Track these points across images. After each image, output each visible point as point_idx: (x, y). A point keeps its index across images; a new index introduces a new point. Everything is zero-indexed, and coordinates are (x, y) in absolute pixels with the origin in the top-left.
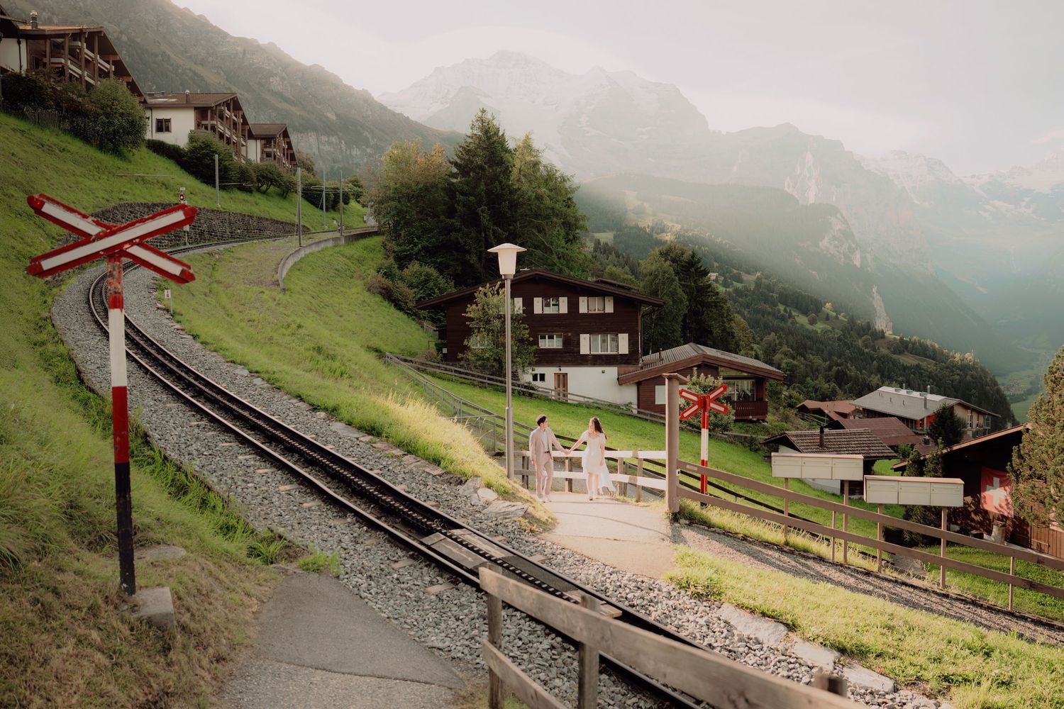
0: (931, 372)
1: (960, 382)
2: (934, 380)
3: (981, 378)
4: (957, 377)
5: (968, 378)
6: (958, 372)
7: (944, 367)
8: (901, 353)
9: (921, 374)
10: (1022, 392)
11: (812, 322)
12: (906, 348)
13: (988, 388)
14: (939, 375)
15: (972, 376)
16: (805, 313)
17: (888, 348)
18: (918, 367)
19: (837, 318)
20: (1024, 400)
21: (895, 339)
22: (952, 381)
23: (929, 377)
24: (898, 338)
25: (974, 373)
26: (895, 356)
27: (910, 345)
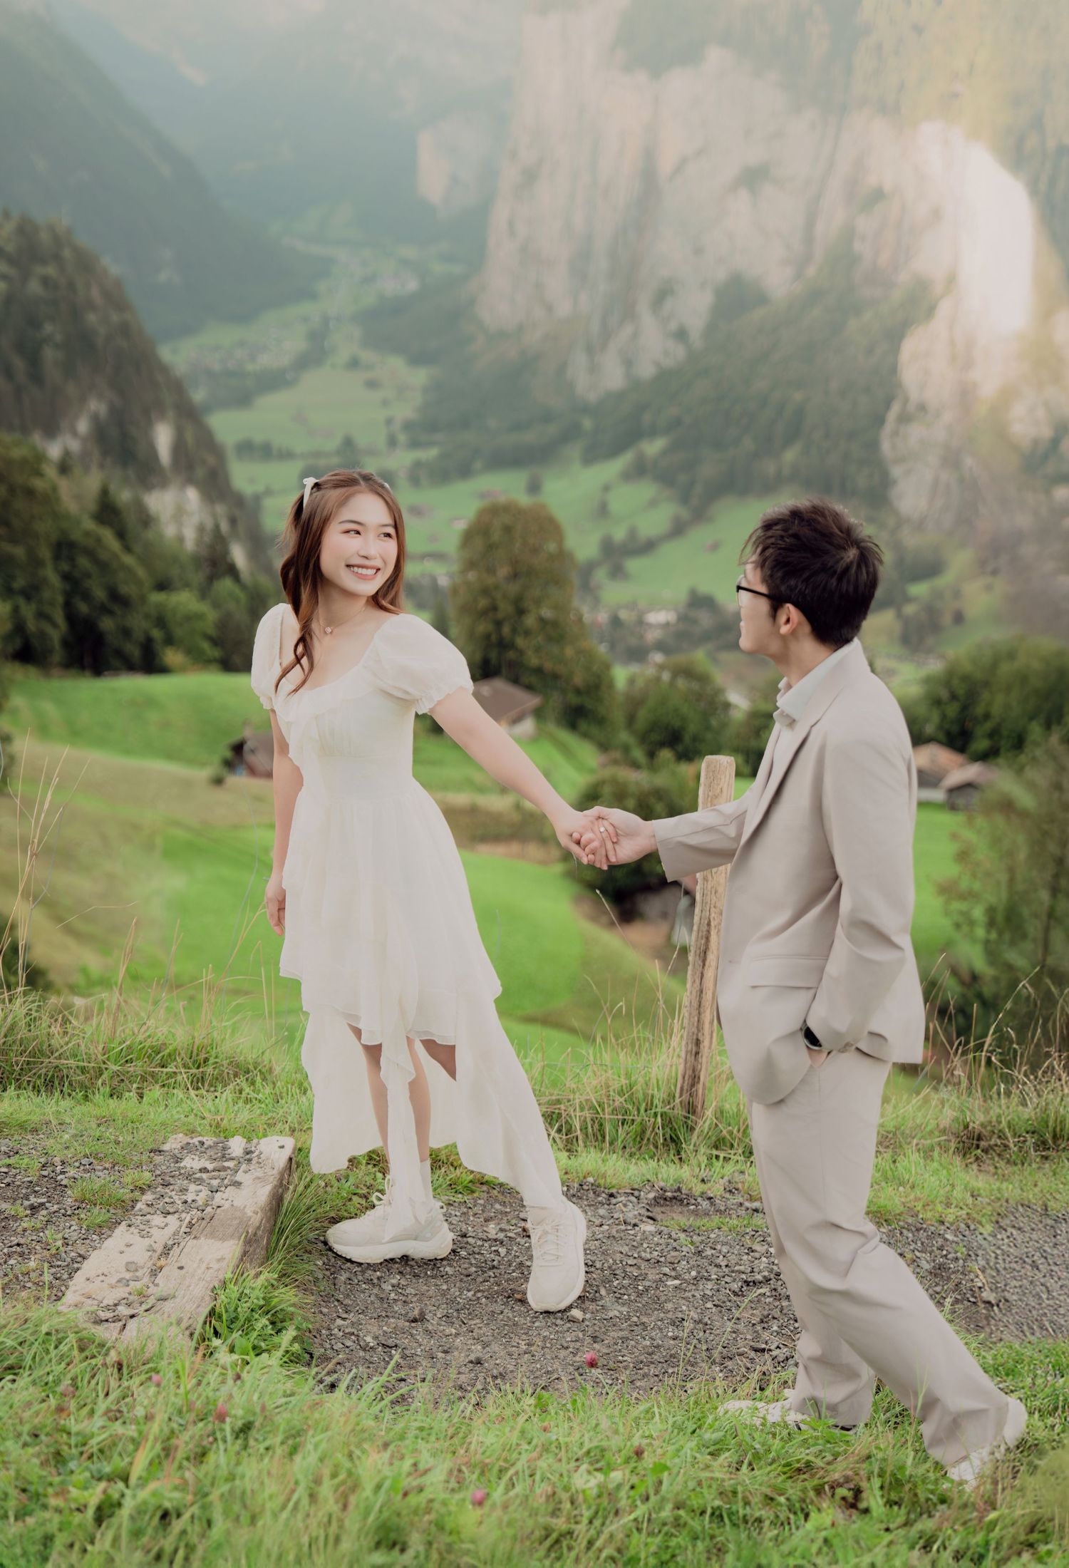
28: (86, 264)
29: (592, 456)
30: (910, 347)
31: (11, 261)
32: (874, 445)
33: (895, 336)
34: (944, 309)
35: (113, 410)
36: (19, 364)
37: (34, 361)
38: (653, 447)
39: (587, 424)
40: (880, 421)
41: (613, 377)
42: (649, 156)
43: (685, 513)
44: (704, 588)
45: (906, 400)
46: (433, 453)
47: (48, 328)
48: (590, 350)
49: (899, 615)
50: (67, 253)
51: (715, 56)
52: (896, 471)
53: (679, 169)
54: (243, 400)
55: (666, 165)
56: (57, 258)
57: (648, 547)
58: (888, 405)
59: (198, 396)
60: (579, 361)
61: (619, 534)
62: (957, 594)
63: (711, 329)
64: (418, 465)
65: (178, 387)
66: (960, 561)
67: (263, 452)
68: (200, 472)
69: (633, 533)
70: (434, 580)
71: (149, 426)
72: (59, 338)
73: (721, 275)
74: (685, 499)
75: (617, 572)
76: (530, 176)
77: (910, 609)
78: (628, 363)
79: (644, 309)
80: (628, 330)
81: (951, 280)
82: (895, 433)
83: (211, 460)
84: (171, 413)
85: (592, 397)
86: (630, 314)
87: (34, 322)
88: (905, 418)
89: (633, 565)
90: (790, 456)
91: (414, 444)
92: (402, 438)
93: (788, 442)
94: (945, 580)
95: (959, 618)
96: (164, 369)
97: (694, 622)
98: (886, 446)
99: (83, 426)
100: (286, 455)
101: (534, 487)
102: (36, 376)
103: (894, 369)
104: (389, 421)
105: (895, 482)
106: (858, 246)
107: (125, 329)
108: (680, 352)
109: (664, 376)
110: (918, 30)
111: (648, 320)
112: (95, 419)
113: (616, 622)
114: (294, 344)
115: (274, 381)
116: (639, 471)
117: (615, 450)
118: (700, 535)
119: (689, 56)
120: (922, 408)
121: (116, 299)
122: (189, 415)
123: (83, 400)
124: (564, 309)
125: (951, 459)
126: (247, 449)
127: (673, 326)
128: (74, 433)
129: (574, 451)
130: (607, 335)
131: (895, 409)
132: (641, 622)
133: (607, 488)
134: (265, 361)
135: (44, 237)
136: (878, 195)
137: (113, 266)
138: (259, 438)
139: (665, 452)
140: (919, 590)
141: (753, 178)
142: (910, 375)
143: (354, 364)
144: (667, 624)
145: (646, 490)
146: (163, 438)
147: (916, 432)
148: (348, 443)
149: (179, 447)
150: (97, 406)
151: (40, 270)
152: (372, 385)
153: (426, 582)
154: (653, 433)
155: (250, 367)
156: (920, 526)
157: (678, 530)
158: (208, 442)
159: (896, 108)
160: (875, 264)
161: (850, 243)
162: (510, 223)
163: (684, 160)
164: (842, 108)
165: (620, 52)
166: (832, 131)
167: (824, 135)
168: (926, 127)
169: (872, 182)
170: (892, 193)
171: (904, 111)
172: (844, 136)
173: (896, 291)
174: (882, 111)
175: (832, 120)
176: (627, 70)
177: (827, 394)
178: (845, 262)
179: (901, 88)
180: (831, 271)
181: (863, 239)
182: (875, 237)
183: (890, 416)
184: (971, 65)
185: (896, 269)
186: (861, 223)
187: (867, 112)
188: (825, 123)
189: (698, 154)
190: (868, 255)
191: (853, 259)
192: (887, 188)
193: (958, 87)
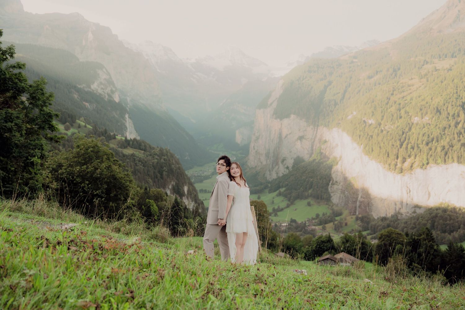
0: (140, 158)
1: (157, 163)
2: (142, 163)
3: (169, 160)
4: (156, 160)
5: (162, 160)
6: (156, 157)
7: (149, 155)
8: (125, 147)
9: (135, 159)
10: (209, 174)
11: (67, 129)
12: (129, 144)
13: (173, 166)
14: (145, 159)
15: (164, 159)
16: (63, 123)
17: (118, 145)
18: (133, 155)
19: (85, 126)
20: (210, 178)
21: (121, 139)
22: (153, 163)
23: (139, 161)
24: (124, 138)
25: (166, 157)
26: (120, 149)
27: (131, 143)
28: (172, 156)
29: (270, 192)
30: (333, 170)
31: (158, 156)
32: (327, 189)
33: (330, 168)
34: (340, 163)
35: (176, 184)
36: (159, 175)
37: (162, 175)
38: (282, 190)
39: (269, 185)
40: (328, 185)
41: (274, 176)
42: (280, 134)
43: (289, 203)
44: (293, 218)
45: (333, 181)
47: (165, 168)
48: (270, 171)
49: (334, 224)
50: (169, 154)
51: (292, 116)
52: (332, 194)
53: (286, 137)
54: (201, 181)
55: (284, 136)
56: (167, 155)
57: (282, 210)
58: (330, 182)
59: (193, 180)
60: (268, 173)
61: (276, 207)
62: (345, 219)
63: (293, 167)
65: (189, 179)
66: (346, 213)
68: (193, 195)
69: (279, 207)
71: (183, 186)
72: (167, 170)
73: (295, 156)
74: (289, 200)
75: (276, 215)
76: (258, 138)
77: (336, 222)
78: (277, 173)
79: (280, 163)
80: (277, 167)
81: (341, 157)
82: (331, 187)
83: (195, 193)
84: (188, 184)
85: (270, 180)
86: (277, 164)
87: (162, 167)
88: (333, 184)
89: (279, 213)
90: (310, 191)
93: (310, 189)
94: (343, 216)
95: (346, 224)
96: (186, 176)
97: (292, 226)
98: (329, 189)
99: (170, 187)
101: (259, 198)
102: (162, 178)
103: (330, 175)
105: (332, 197)
106: (322, 151)
107: (179, 168)
108: (287, 171)
109: (284, 176)
110: (332, 112)
111: (281, 165)
112: (173, 185)
113: (276, 225)
114: (211, 170)
115: (207, 178)
116: (280, 194)
117: (275, 191)
118: (292, 207)
119: (288, 116)
120: (336, 182)
121: (178, 163)
122: (191, 184)
123: (171, 182)
124: (264, 163)
125: (343, 192)
126: (202, 191)
127: (286, 166)
128: (169, 189)
129: (267, 191)
130: (273, 168)
131: (331, 182)
132: (281, 226)
133: (274, 198)
134: (205, 173)
135: (164, 151)
136: (326, 141)
137: (177, 156)
138: (204, 189)
139: (285, 191)
140: (337, 218)
141: (301, 138)
142: (334, 176)
144: (286, 226)
145: (281, 198)
146: (186, 189)
147: (335, 187)
149: (189, 191)
150: (173, 183)
151: (163, 157)
154: (282, 187)
155: (203, 175)
156: (337, 205)
157: (288, 206)
158: (195, 189)
159: (328, 125)
160: (326, 154)
161: (321, 150)
162: (254, 147)
163: (287, 135)
164: (318, 126)
165: (274, 116)
166: (316, 130)
167: (314, 130)
168: (334, 129)
169: (324, 139)
170: (328, 141)
171: (330, 126)
172: (318, 130)
173: (330, 159)
174: (326, 126)
175: (316, 128)
176: (276, 119)
177: (317, 179)
178: (320, 154)
179: (329, 122)
180: (317, 156)
181: (323, 150)
182: (325, 149)
183: (330, 184)
184: (342, 118)
185: (330, 155)
186: (322, 147)
187: (323, 126)
188: (314, 128)
189: (290, 134)
190: (324, 153)
191: (321, 153)
192: (327, 140)
193: (340, 122)
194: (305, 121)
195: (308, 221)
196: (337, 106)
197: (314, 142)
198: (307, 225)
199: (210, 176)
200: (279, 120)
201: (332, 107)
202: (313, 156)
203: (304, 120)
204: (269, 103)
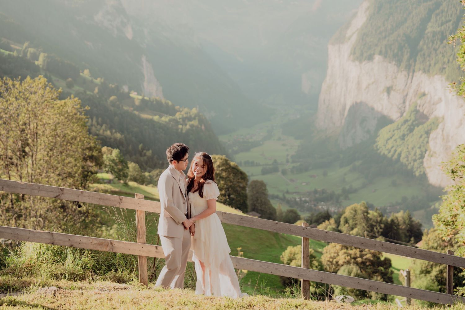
29: (341, 166)
30: (432, 136)
32: (422, 163)
33: (429, 133)
34: (440, 126)
38: (358, 163)
39: (342, 156)
40: (422, 157)
41: (349, 143)
42: (359, 83)
43: (366, 182)
45: (431, 151)
46: (299, 164)
48: (344, 136)
51: (377, 58)
52: (428, 170)
53: (367, 87)
54: (247, 150)
57: (355, 191)
58: (425, 153)
60: (341, 139)
61: (347, 187)
63: (376, 130)
64: (294, 167)
67: (252, 164)
69: (351, 187)
70: (295, 199)
73: (379, 115)
74: (366, 178)
75: (346, 198)
77: (429, 209)
78: (354, 139)
79: (358, 125)
80: (354, 130)
81: (443, 118)
82: (428, 160)
85: (344, 149)
86: (354, 126)
88: (430, 156)
91: (293, 162)
92: (290, 160)
98: (425, 164)
100: (258, 165)
101: (326, 174)
103: (427, 142)
104: (288, 155)
105: (428, 173)
106: (418, 108)
108: (368, 137)
109: (363, 143)
110: (436, 50)
111: (359, 128)
114: (263, 134)
115: (256, 145)
116: (355, 170)
117: (347, 165)
118: (370, 188)
119: (370, 58)
120: (435, 153)
124: (338, 124)
126: (248, 163)
127: (366, 129)
129: (337, 164)
130: (348, 132)
131: (428, 152)
133: (345, 174)
134: (254, 138)
136: (424, 95)
138: (251, 160)
139: (362, 164)
141: (389, 90)
142: (431, 144)
143: (279, 139)
145: (356, 175)
147: (433, 159)
148: (275, 161)
152: (284, 145)
153: (293, 200)
154: (358, 159)
155: (250, 140)
156: (434, 186)
157: (365, 186)
159: (429, 71)
160: (423, 112)
161: (416, 107)
162: (324, 101)
163: (369, 85)
164: (414, 71)
165: (352, 56)
166: (410, 77)
167: (408, 78)
168: (436, 77)
169: (422, 91)
170: (428, 94)
171: (431, 72)
172: (414, 78)
173: (429, 120)
174: (424, 71)
175: (411, 74)
176: (353, 61)
177: (408, 149)
178: (415, 112)
179: (430, 65)
180: (411, 115)
181: (420, 106)
182: (423, 105)
183: (426, 155)
184: (449, 60)
185: (430, 114)
186: (419, 102)
187: (421, 72)
188: (409, 75)
189: (373, 83)
190: (421, 110)
191: (417, 111)
192: (426, 92)
193: (445, 66)
194: (395, 65)
195: (390, 206)
196: (445, 41)
197: (407, 95)
198: (387, 211)
199: (261, 143)
200: (357, 63)
201: (437, 43)
202: (405, 114)
203: (394, 63)
204: (347, 35)
